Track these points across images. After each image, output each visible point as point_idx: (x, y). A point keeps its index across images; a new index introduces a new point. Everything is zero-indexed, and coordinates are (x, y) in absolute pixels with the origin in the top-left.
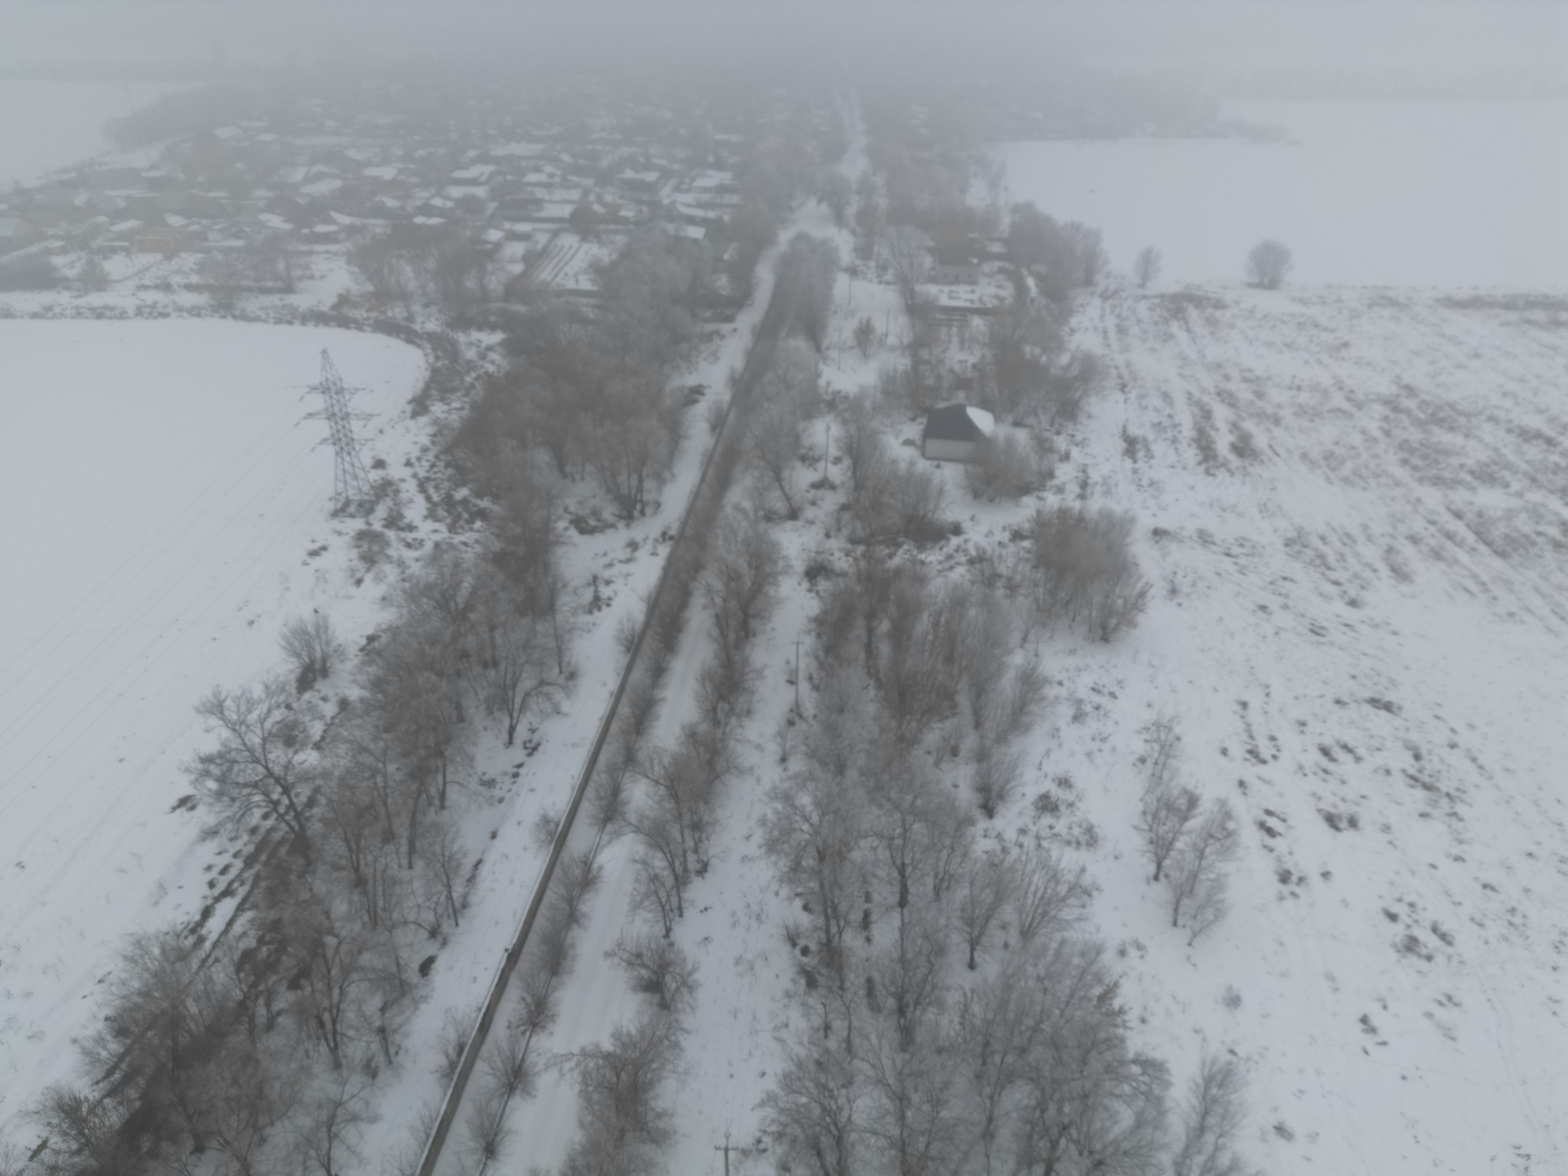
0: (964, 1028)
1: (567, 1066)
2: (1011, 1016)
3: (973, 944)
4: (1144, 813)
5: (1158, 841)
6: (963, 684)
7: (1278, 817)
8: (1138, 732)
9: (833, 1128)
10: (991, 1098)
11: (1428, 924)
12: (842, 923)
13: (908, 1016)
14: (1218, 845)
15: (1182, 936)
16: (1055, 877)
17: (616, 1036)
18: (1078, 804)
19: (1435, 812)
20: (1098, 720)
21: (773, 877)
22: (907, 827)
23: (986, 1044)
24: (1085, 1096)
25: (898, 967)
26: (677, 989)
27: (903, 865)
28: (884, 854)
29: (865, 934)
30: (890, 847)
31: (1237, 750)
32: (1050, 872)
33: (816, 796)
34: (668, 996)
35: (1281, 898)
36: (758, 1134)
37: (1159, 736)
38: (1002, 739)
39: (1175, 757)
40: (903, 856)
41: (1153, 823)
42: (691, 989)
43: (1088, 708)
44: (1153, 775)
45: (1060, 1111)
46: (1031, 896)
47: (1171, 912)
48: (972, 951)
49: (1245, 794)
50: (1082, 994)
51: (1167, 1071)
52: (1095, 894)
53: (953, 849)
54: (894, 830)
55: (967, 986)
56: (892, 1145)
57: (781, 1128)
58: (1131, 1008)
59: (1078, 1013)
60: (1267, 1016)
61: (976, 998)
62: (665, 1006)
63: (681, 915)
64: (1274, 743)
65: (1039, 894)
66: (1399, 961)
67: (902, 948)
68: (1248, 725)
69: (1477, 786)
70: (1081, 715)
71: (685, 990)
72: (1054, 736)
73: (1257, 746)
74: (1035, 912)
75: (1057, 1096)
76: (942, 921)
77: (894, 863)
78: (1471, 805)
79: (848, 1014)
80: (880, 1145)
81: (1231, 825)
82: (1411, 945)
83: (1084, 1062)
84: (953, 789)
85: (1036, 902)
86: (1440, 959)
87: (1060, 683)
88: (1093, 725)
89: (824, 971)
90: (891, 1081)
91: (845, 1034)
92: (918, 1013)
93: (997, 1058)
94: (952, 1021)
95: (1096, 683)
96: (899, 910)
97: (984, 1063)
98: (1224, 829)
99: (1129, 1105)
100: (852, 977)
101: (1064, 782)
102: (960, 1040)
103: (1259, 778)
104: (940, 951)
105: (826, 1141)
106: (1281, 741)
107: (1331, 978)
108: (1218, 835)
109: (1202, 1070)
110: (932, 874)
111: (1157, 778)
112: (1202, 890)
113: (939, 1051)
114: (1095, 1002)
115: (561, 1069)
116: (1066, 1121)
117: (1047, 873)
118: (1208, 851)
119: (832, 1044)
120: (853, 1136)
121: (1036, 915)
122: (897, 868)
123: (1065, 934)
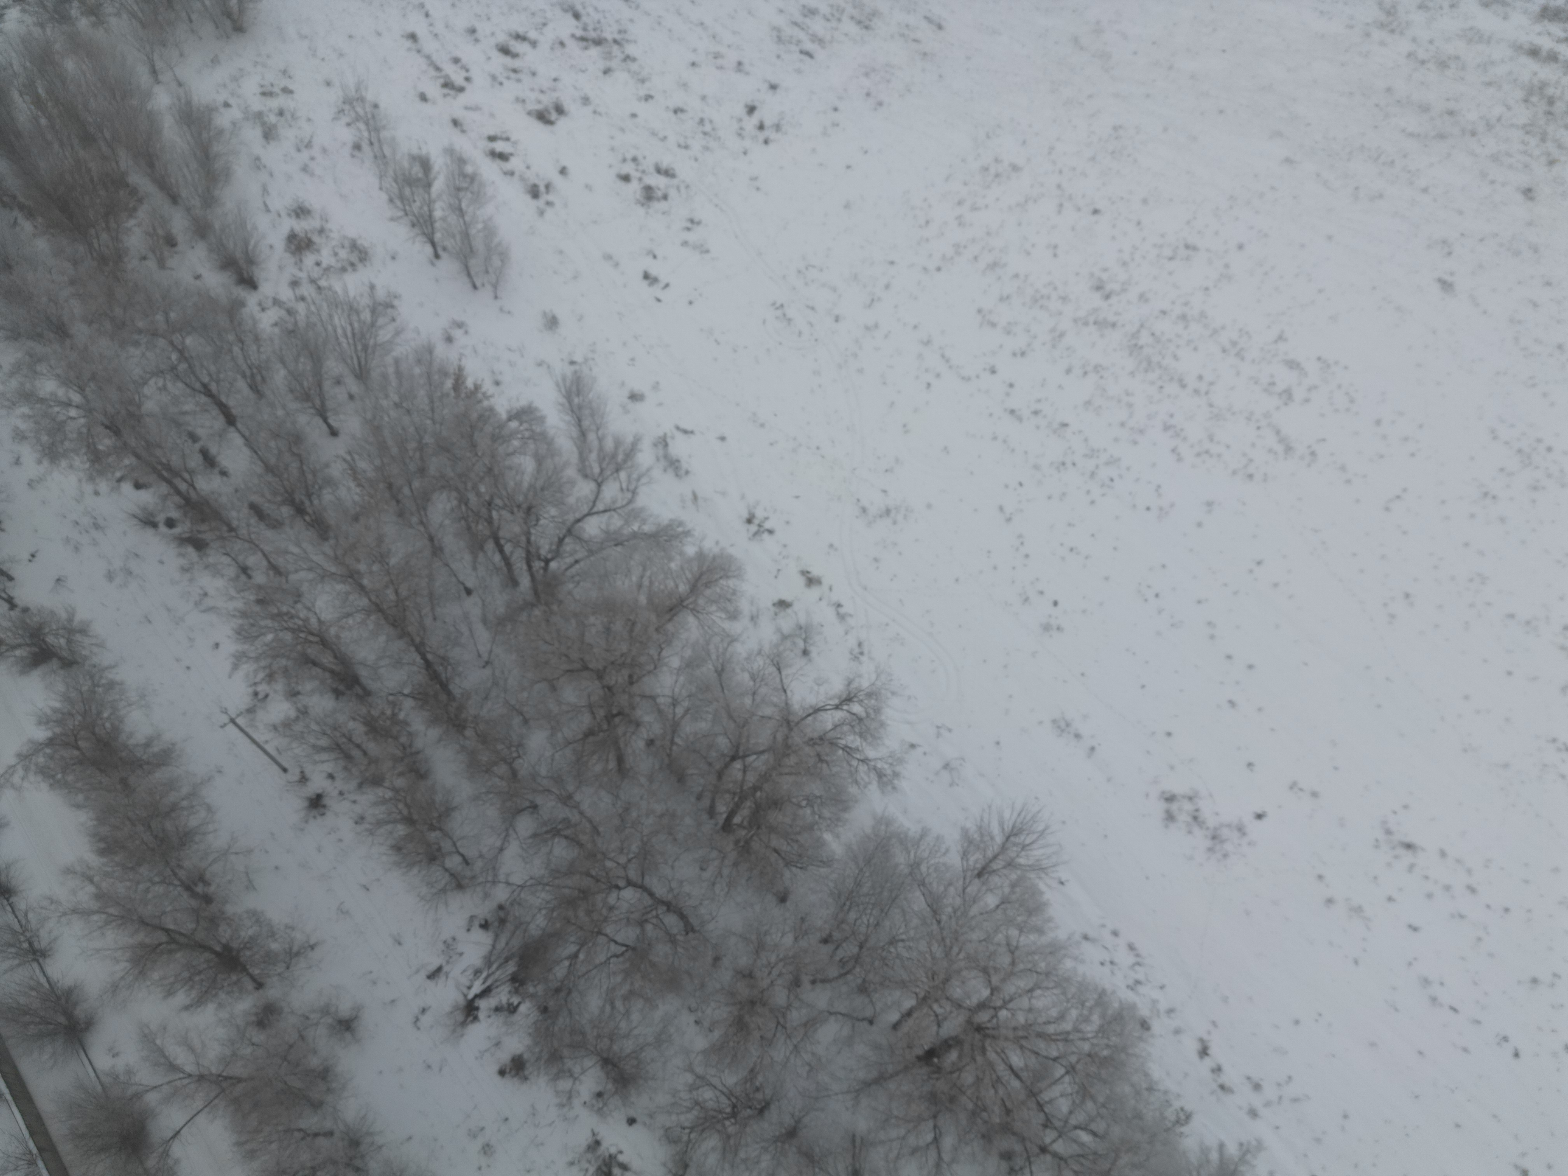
0: (363, 487)
1: (16, 779)
2: (395, 450)
3: (322, 414)
4: (391, 200)
5: (418, 221)
6: (124, 160)
7: (501, 139)
8: (335, 119)
9: (311, 638)
10: (422, 523)
11: (652, 169)
12: (186, 476)
13: (310, 510)
14: (469, 195)
15: (485, 294)
16: (352, 309)
17: (43, 721)
18: (328, 226)
19: (614, 64)
20: (290, 126)
21: (80, 481)
22: (180, 347)
23: (390, 486)
24: (490, 470)
25: (270, 478)
26: (69, 641)
27: (205, 386)
28: (177, 388)
29: (216, 470)
30: (178, 377)
31: (433, 90)
32: (345, 307)
33: (58, 376)
34: (64, 654)
35: (541, 213)
36: (251, 690)
37: (356, 113)
38: (209, 200)
39: (384, 127)
40: (198, 379)
41: (404, 206)
42: (83, 631)
43: (272, 119)
44: (376, 157)
45: (478, 494)
46: (343, 340)
47: (466, 279)
48: (325, 420)
49: (463, 131)
50: (439, 394)
51: (536, 409)
52: (396, 302)
53: (241, 341)
54: (170, 358)
55: (342, 452)
56: (368, 613)
57: (267, 671)
58: (483, 380)
59: (446, 411)
60: (581, 318)
61: (356, 457)
62: (69, 663)
63: (11, 578)
64: (459, 65)
65: (349, 334)
66: (647, 213)
67: (261, 459)
68: (428, 57)
69: (631, 21)
70: (270, 129)
71: (78, 637)
72: (258, 168)
73: (447, 76)
74: (356, 351)
75: (469, 485)
76: (280, 413)
77: (194, 389)
78: (635, 42)
79: (255, 546)
80: (358, 620)
81: (469, 169)
82: (649, 194)
83: (473, 446)
84: (198, 282)
85: (351, 341)
86: (672, 193)
87: (227, 105)
88: (289, 135)
89: (204, 527)
90: (333, 569)
91: (265, 563)
92: (316, 502)
93: (406, 491)
94: (349, 489)
95: (262, 86)
96: (232, 429)
97: (398, 502)
98: (465, 176)
99: (525, 454)
100: (234, 514)
101: (301, 211)
102: (366, 498)
103: (467, 108)
104: (297, 438)
105: (313, 651)
106: (465, 60)
107: (608, 257)
108: (465, 185)
109: (560, 391)
110: (239, 377)
111: (381, 159)
112: (479, 244)
113: (356, 518)
114: (453, 394)
115: (13, 786)
116: (487, 498)
117: (343, 310)
118: (464, 205)
119: (260, 578)
120: (333, 631)
121: (359, 354)
122: (200, 392)
123: (394, 354)
